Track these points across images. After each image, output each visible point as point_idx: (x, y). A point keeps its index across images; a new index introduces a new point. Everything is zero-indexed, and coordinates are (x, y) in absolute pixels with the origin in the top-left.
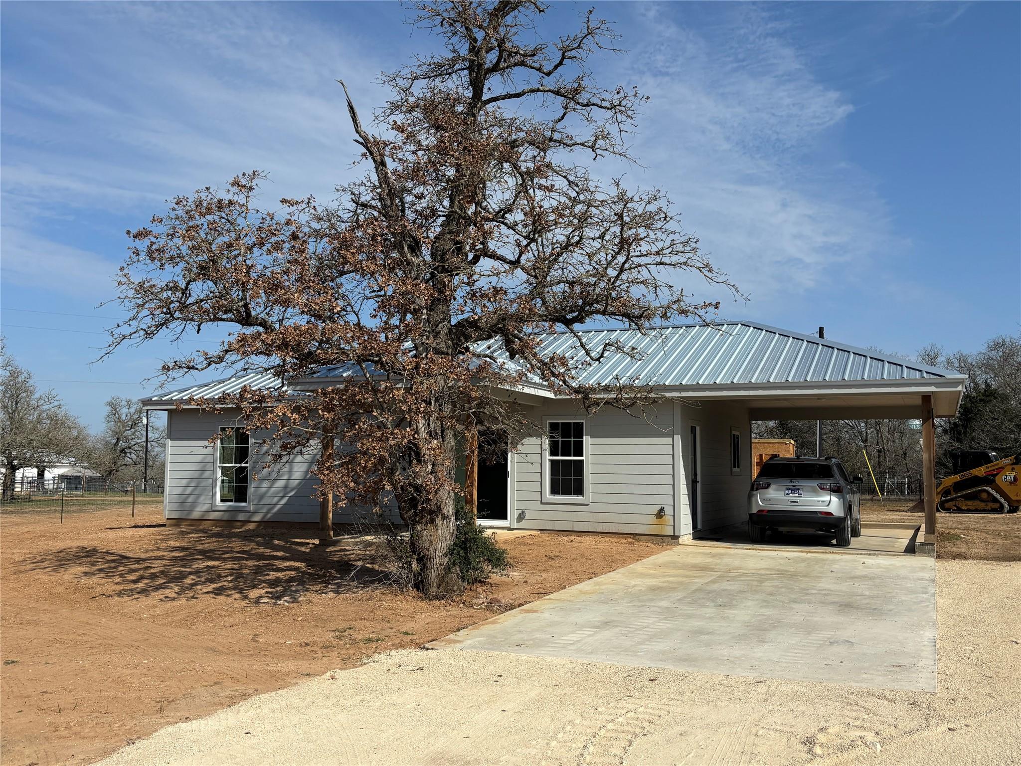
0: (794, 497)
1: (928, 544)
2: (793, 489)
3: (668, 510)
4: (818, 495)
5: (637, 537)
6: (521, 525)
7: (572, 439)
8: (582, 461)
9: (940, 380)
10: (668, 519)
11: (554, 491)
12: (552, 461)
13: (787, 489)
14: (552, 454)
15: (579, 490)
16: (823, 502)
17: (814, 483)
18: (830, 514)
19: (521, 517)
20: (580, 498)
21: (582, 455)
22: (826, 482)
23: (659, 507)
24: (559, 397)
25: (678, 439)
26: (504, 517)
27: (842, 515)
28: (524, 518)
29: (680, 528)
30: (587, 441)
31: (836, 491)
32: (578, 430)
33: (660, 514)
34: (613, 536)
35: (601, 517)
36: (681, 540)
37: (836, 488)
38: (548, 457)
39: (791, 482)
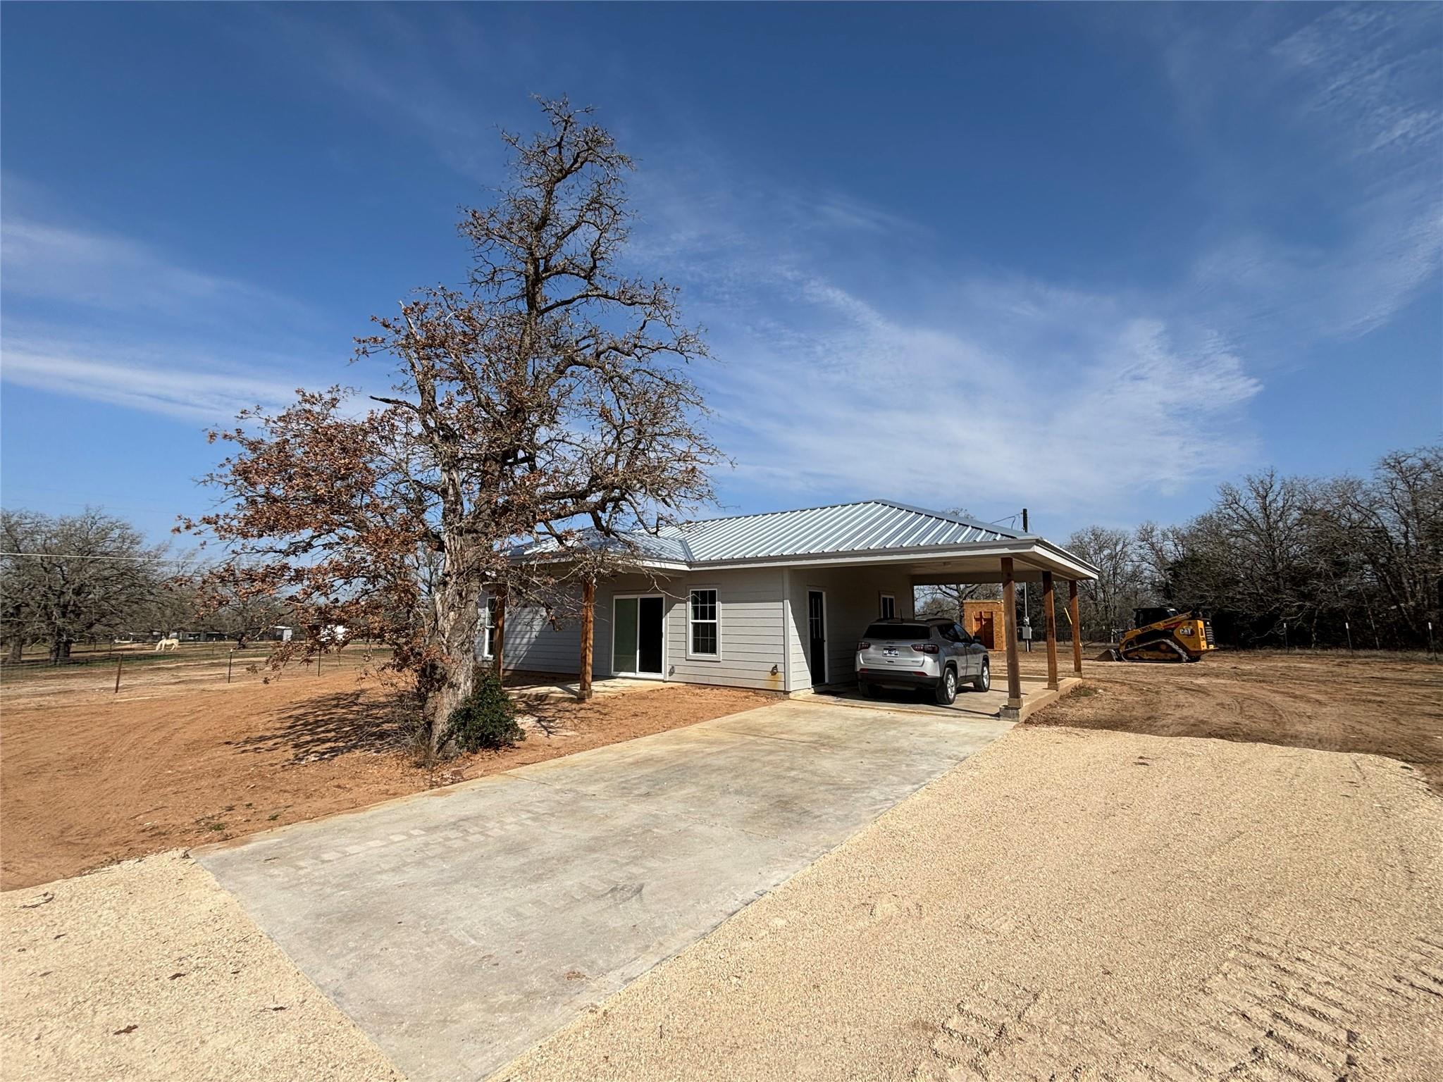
0: (891, 656)
1: (1012, 709)
2: (890, 649)
3: (780, 668)
4: (912, 656)
5: (757, 691)
6: (672, 678)
7: (708, 605)
8: (715, 624)
9: (1013, 542)
10: (780, 675)
11: (696, 650)
12: (696, 626)
13: (885, 649)
14: (696, 618)
15: (713, 650)
16: (918, 662)
17: (909, 644)
18: (924, 674)
19: (671, 673)
20: (714, 655)
21: (715, 619)
22: (921, 643)
23: (773, 665)
24: (693, 569)
25: (787, 602)
26: (659, 670)
27: (938, 674)
28: (673, 672)
29: (789, 684)
30: (719, 606)
31: (932, 651)
32: (712, 597)
33: (774, 672)
34: (739, 689)
35: (729, 673)
36: (791, 695)
37: (931, 649)
38: (691, 621)
39: (887, 643)
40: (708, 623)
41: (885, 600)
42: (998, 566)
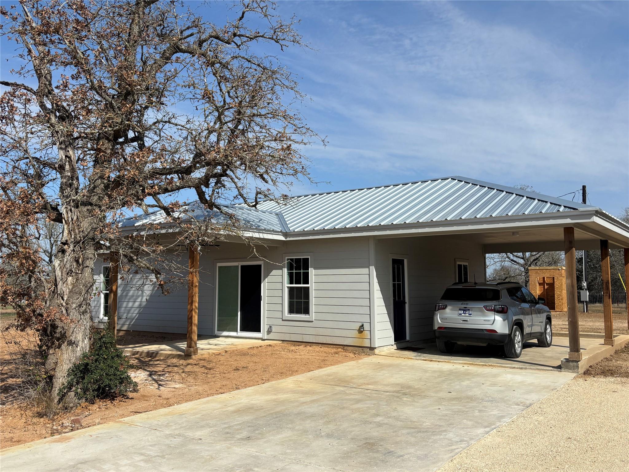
0: (465, 316)
1: (573, 361)
2: (465, 310)
3: (367, 327)
4: (485, 315)
5: (346, 347)
6: (271, 336)
7: (302, 271)
8: (308, 288)
9: (574, 213)
10: (367, 334)
11: (291, 311)
12: (291, 290)
13: (460, 310)
14: (291, 283)
15: (306, 311)
16: (489, 321)
17: (481, 305)
18: (494, 331)
19: (269, 332)
20: (307, 316)
21: (308, 283)
22: (492, 304)
23: (360, 324)
24: (288, 239)
25: (373, 269)
26: (258, 330)
27: (507, 331)
28: (271, 332)
29: (374, 341)
30: (312, 272)
31: (502, 311)
32: (304, 264)
33: (361, 330)
34: (329, 346)
35: (321, 332)
36: (376, 351)
37: (501, 309)
38: (287, 285)
39: (462, 304)
40: (301, 287)
41: (460, 266)
42: (560, 235)
